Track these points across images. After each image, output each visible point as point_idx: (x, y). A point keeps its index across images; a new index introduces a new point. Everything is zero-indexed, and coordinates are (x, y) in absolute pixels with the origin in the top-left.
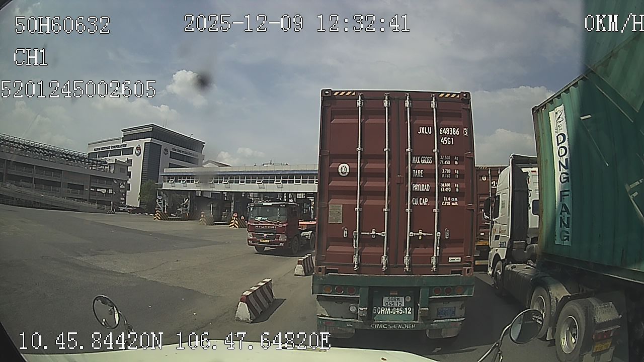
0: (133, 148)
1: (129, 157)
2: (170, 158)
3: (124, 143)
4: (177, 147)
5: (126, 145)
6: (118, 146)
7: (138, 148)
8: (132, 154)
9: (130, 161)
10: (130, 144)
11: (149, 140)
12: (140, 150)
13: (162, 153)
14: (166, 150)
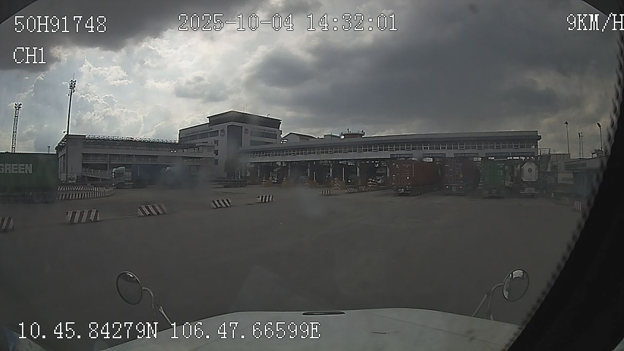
0: (218, 131)
1: (216, 138)
2: (251, 136)
3: (211, 127)
4: (256, 127)
5: (212, 129)
6: (206, 131)
7: (222, 131)
8: (218, 135)
9: (216, 142)
10: (215, 128)
11: (230, 124)
12: (224, 132)
13: (243, 133)
14: (246, 130)
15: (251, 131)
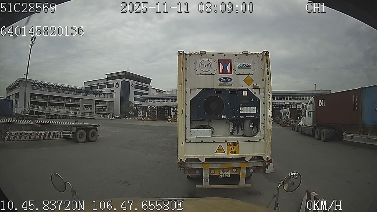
0: (114, 84)
1: (112, 89)
2: (135, 88)
4: (138, 83)
5: (109, 82)
6: (104, 83)
7: (117, 84)
8: (114, 87)
11: (123, 79)
12: (118, 85)
13: (131, 86)
14: (132, 84)
15: (135, 85)
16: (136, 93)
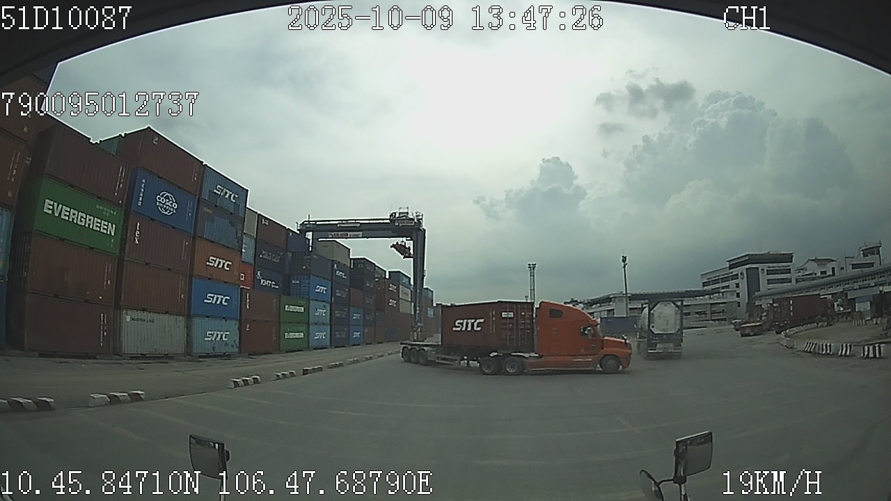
0: (737, 274)
1: (737, 281)
2: (768, 274)
3: (731, 270)
4: (771, 265)
5: (732, 273)
6: (726, 274)
7: (742, 274)
8: (738, 278)
9: (737, 285)
10: (735, 271)
11: (747, 266)
12: (744, 275)
13: (760, 274)
14: (763, 270)
15: (767, 270)
16: (769, 282)
